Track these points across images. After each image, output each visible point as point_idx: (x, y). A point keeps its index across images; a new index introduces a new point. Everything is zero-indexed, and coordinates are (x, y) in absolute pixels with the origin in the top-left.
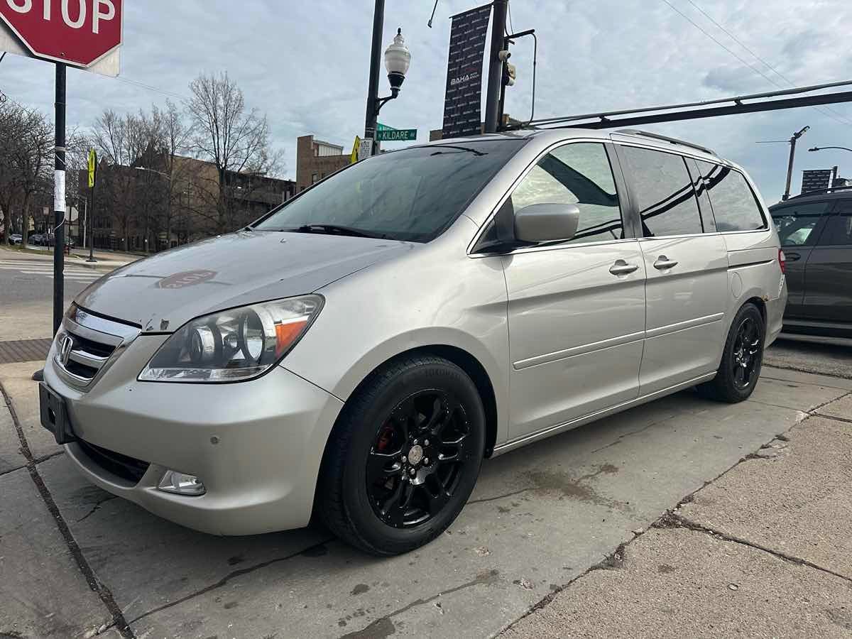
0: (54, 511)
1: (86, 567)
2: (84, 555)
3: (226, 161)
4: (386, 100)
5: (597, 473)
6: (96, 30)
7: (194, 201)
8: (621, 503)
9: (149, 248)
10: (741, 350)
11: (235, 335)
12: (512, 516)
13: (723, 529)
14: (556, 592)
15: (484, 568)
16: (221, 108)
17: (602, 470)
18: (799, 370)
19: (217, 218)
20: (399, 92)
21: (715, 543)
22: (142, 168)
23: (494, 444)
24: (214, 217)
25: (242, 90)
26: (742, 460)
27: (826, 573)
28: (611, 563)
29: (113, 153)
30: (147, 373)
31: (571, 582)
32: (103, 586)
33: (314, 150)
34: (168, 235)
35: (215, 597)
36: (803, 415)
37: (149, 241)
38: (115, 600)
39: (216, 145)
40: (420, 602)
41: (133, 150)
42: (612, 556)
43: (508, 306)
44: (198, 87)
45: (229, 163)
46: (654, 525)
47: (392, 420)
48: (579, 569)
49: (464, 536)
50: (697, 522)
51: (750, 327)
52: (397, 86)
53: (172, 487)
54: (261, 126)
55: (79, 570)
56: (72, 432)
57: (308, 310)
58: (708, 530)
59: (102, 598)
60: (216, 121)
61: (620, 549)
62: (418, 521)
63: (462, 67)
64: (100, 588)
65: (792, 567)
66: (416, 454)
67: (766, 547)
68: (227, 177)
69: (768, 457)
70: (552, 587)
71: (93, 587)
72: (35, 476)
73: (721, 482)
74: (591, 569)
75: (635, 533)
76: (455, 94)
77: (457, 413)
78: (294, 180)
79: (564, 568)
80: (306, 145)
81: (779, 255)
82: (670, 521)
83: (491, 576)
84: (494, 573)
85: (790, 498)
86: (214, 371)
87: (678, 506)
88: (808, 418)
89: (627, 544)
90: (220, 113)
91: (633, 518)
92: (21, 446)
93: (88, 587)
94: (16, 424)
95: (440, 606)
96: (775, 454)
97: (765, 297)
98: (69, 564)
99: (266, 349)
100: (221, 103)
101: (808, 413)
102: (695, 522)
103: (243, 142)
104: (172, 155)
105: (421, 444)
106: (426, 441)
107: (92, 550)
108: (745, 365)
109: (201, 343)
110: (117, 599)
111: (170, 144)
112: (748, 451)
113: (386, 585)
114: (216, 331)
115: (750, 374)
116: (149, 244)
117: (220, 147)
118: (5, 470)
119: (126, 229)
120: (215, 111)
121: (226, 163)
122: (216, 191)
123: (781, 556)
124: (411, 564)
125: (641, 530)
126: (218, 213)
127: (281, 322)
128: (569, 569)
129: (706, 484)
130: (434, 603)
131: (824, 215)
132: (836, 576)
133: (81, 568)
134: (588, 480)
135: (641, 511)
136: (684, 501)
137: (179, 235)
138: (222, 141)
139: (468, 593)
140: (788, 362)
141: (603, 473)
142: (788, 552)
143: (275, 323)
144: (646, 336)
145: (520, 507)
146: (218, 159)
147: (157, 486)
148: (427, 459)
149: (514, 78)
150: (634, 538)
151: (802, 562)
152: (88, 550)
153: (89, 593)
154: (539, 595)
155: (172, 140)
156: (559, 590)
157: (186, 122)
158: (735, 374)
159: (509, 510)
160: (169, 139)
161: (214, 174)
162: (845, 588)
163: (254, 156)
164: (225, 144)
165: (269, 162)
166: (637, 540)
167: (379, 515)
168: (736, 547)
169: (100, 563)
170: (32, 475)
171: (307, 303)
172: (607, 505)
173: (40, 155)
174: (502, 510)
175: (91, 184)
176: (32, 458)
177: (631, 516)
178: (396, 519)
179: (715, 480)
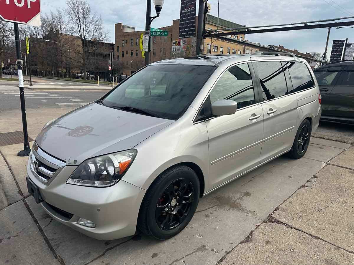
0: (36, 222)
1: (52, 248)
2: (50, 242)
3: (85, 36)
4: (154, 18)
5: (243, 197)
6: (29, 7)
7: (72, 55)
8: (252, 211)
9: (54, 75)
10: (301, 138)
11: (103, 164)
12: (211, 219)
13: (290, 223)
14: (227, 254)
15: (200, 244)
16: (81, 13)
17: (245, 195)
18: (325, 139)
19: (82, 62)
20: (160, 14)
21: (287, 230)
22: (48, 41)
23: (203, 193)
24: (81, 62)
25: (89, 4)
26: (299, 189)
27: (327, 243)
28: (247, 240)
29: (35, 33)
30: (70, 181)
31: (232, 249)
32: (59, 256)
33: (122, 30)
34: (62, 70)
35: (102, 261)
36: (324, 164)
37: (54, 72)
38: (65, 263)
39: (80, 29)
40: (177, 260)
41: (44, 32)
42: (248, 237)
43: (209, 141)
44: (70, 3)
45: (86, 37)
46: (264, 222)
47: (164, 193)
48: (235, 243)
49: (193, 229)
50: (280, 220)
51: (305, 129)
52: (159, 12)
53: (83, 223)
54: (99, 20)
55: (49, 249)
56: (42, 199)
57: (131, 155)
58: (284, 223)
59: (60, 262)
60: (79, 19)
61: (251, 234)
62: (175, 226)
63: (187, 4)
64: (58, 257)
65: (315, 240)
66: (174, 202)
67: (305, 232)
68: (85, 43)
69: (309, 187)
70: (226, 252)
71: (56, 257)
72: (26, 204)
73: (290, 199)
74: (240, 243)
75: (257, 226)
76: (184, 17)
77: (189, 186)
78: (114, 43)
79: (230, 243)
80: (119, 27)
81: (319, 96)
82: (270, 220)
83: (203, 248)
84: (204, 246)
85: (316, 207)
86: (96, 182)
87: (273, 212)
88: (326, 166)
89: (253, 231)
90: (81, 15)
91: (256, 218)
92: (18, 190)
93: (54, 257)
94: (15, 180)
95: (184, 262)
96: (312, 185)
97: (312, 116)
98: (45, 246)
99: (116, 173)
100: (81, 10)
101: (326, 163)
102: (279, 220)
103: (92, 28)
104: (61, 34)
105: (176, 198)
106: (178, 197)
107: (53, 240)
108: (302, 144)
109: (90, 168)
110: (65, 262)
111: (60, 29)
112: (301, 184)
113: (164, 253)
114: (95, 164)
115: (304, 147)
116: (54, 74)
117: (82, 30)
118: (14, 202)
119: (44, 67)
120: (78, 14)
121: (85, 38)
122: (81, 50)
123: (311, 235)
124: (173, 243)
125: (259, 224)
126: (83, 60)
127: (121, 162)
128: (232, 243)
129: (285, 201)
130: (182, 261)
131: (340, 71)
132: (330, 244)
133: (50, 248)
134: (239, 200)
135: (259, 215)
136: (276, 210)
137: (66, 69)
138: (82, 28)
139: (195, 256)
140: (321, 135)
141: (245, 196)
142: (313, 233)
143: (119, 163)
144: (263, 141)
145: (213, 214)
146: (81, 36)
147: (77, 222)
148: (178, 203)
149: (210, 10)
150: (256, 228)
151: (319, 238)
152: (52, 240)
153: (55, 260)
154: (221, 256)
155: (61, 27)
156: (228, 253)
157: (66, 19)
158: (298, 148)
159: (209, 216)
160: (59, 27)
161: (80, 42)
162: (333, 249)
163: (97, 34)
164: (84, 29)
165: (103, 36)
166: (257, 229)
167: (160, 227)
168: (294, 232)
169: (57, 246)
170: (24, 204)
171: (130, 153)
172: (246, 213)
173: (4, 36)
174: (207, 216)
175: (28, 52)
176: (23, 196)
177: (256, 217)
178: (167, 227)
179: (288, 199)
